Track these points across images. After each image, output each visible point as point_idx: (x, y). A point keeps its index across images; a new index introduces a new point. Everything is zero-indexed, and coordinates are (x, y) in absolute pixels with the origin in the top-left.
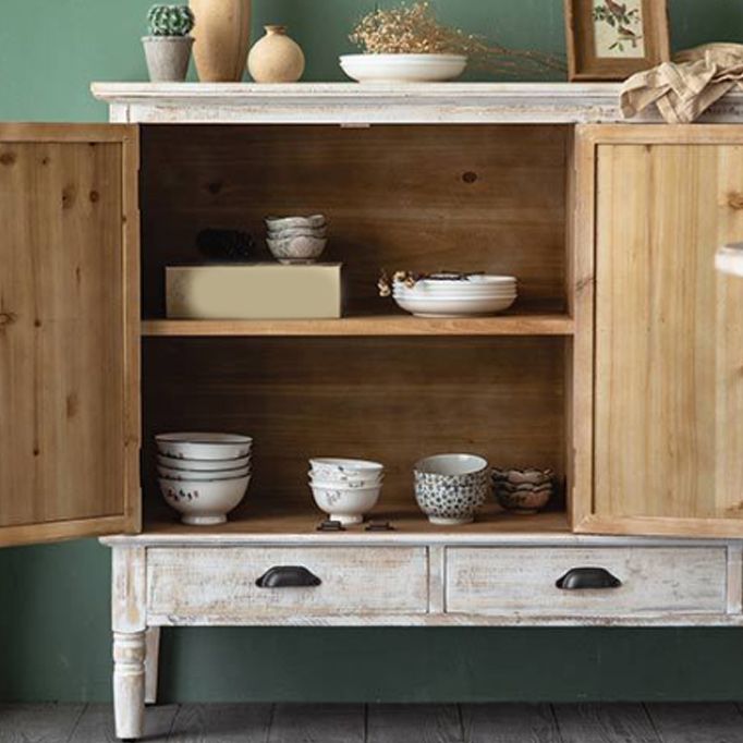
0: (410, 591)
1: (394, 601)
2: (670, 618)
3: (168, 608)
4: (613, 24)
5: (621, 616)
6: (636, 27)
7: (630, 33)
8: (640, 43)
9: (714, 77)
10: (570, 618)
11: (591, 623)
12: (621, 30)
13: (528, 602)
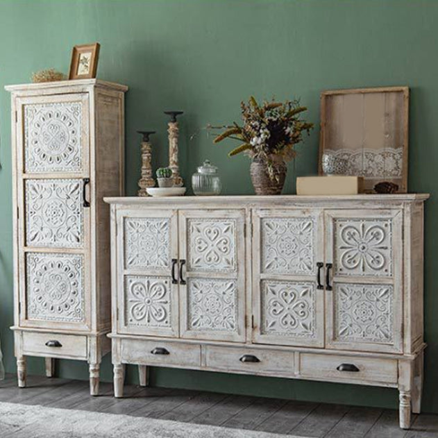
0: (196, 358)
3: (127, 358)
5: (260, 372)
10: (243, 371)
13: (231, 365)
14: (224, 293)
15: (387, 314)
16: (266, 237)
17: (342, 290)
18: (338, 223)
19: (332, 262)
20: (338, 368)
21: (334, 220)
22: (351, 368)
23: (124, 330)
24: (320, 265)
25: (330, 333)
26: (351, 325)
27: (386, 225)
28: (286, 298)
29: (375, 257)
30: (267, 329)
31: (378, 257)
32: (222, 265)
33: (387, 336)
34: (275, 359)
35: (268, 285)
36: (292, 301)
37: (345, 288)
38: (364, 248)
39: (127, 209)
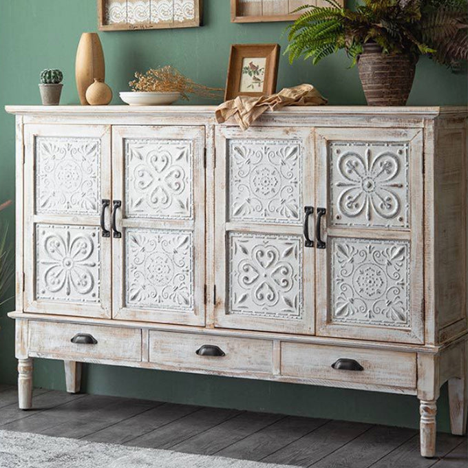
0: (134, 350)
1: (128, 355)
2: (248, 374)
3: (36, 349)
4: (251, 75)
5: (225, 371)
6: (261, 77)
7: (259, 80)
8: (262, 84)
9: (258, 104)
10: (202, 370)
11: (212, 373)
12: (255, 78)
13: (184, 360)
14: (175, 252)
15: (403, 284)
16: (235, 168)
17: (341, 249)
18: (335, 149)
19: (325, 207)
20: (333, 366)
21: (329, 143)
22: (352, 366)
23: (33, 307)
24: (309, 210)
25: (323, 312)
26: (352, 301)
27: (401, 152)
28: (261, 259)
29: (385, 199)
30: (235, 306)
31: (389, 199)
32: (173, 210)
33: (402, 318)
34: (246, 351)
35: (236, 240)
36: (271, 264)
37: (344, 245)
38: (370, 186)
39: (40, 123)
